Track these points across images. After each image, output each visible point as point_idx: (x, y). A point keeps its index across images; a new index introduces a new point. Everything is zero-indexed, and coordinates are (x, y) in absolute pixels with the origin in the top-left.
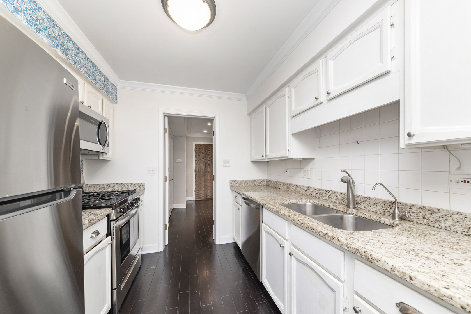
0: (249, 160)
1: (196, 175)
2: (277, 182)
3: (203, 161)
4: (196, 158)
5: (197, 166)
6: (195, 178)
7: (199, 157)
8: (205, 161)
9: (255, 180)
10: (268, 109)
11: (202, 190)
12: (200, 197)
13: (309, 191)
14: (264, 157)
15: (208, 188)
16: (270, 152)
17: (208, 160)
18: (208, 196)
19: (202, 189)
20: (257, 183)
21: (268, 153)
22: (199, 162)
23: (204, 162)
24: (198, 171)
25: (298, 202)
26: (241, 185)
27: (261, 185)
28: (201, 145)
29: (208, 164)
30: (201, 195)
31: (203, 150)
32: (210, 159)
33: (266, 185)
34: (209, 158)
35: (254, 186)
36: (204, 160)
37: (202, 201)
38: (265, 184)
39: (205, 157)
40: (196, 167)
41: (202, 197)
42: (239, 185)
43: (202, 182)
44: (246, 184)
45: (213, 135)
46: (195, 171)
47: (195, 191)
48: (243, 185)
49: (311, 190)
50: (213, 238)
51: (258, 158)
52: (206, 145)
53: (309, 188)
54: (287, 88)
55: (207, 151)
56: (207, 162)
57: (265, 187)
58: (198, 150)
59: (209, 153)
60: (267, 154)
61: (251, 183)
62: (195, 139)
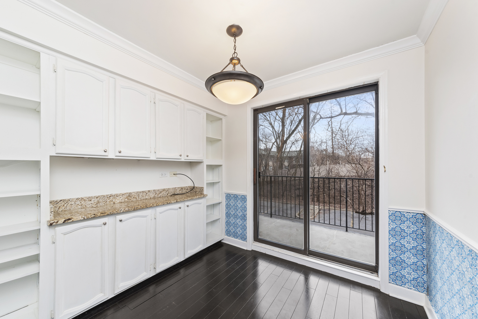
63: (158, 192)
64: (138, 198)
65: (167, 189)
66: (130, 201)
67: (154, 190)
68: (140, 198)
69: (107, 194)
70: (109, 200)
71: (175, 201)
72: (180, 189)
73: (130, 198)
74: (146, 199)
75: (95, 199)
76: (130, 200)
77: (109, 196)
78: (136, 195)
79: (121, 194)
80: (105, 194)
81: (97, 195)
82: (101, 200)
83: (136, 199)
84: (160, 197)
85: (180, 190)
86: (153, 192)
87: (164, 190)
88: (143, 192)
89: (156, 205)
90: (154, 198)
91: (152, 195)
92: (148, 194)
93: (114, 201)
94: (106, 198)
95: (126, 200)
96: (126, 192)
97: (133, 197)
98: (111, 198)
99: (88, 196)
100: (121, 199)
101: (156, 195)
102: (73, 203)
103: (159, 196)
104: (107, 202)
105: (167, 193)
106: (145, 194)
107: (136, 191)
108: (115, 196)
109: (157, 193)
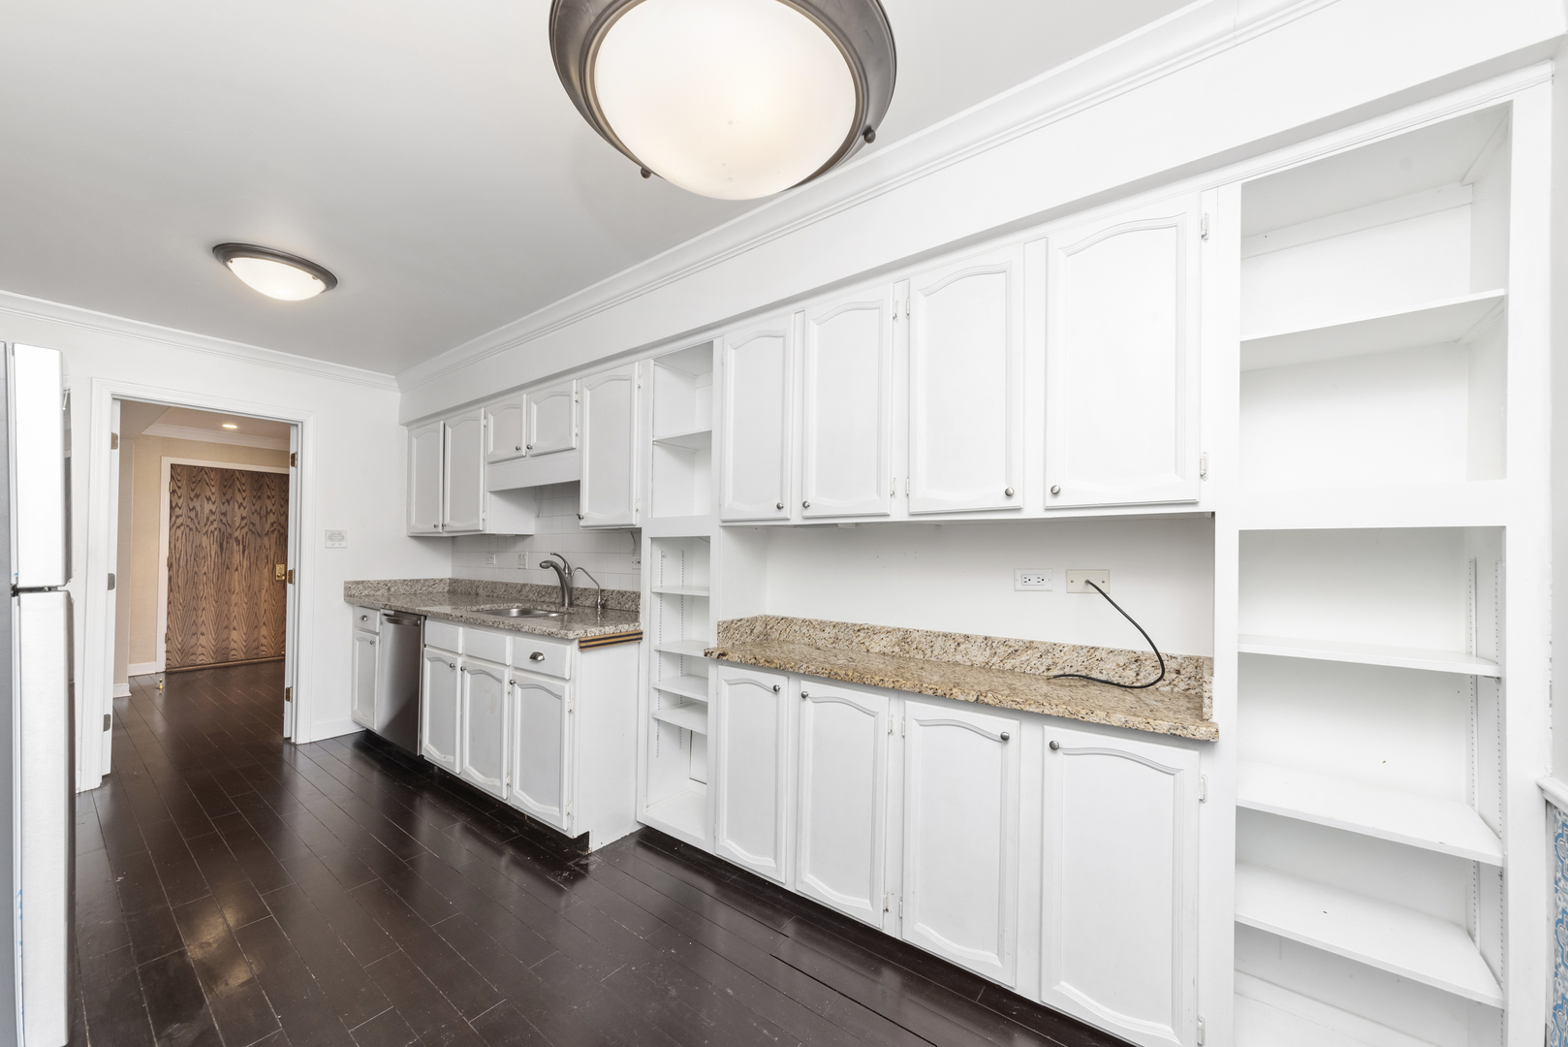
0: (404, 533)
1: (174, 580)
2: (472, 582)
3: (212, 528)
4: (177, 517)
5: (178, 544)
6: (170, 590)
7: (193, 514)
8: (222, 530)
9: (418, 581)
10: (449, 431)
11: (203, 634)
12: (193, 657)
13: (524, 592)
14: (440, 529)
15: (235, 623)
16: (451, 519)
17: (237, 524)
18: (233, 652)
19: (203, 629)
20: (423, 586)
21: (447, 520)
22: (191, 529)
23: (216, 533)
24: (182, 563)
25: (497, 607)
26: (379, 593)
27: (435, 591)
28: (202, 469)
29: (237, 540)
30: (200, 650)
31: (213, 490)
32: (245, 521)
33: (449, 592)
34: (243, 518)
35: (415, 594)
36: (215, 525)
37: (206, 672)
38: (447, 589)
39: (224, 514)
40: (172, 548)
41: (201, 657)
42: (372, 593)
43: (203, 604)
44: (393, 590)
45: (293, 464)
46: (170, 566)
47: (167, 639)
48: (383, 591)
49: (527, 589)
50: (286, 734)
51: (426, 528)
52: (227, 470)
53: (524, 585)
54: (483, 410)
55: (233, 493)
56: (229, 530)
57: (447, 595)
58: (185, 486)
59: (240, 500)
60: (445, 523)
61: (408, 588)
62: (168, 444)
63: (1003, 648)
64: (928, 652)
65: (1045, 643)
66: (908, 656)
67: (986, 638)
68: (935, 653)
69: (854, 622)
70: (856, 640)
71: (972, 698)
72: (1122, 660)
73: (906, 647)
74: (957, 664)
75: (831, 627)
76: (908, 652)
77: (856, 629)
78: (923, 640)
79: (884, 628)
80: (850, 621)
81: (836, 619)
82: (841, 635)
83: (925, 655)
84: (1012, 670)
85: (1125, 667)
86: (983, 646)
87: (1029, 646)
88: (945, 635)
89: (892, 685)
90: (986, 667)
91: (979, 657)
92: (962, 647)
93: (867, 644)
94: (851, 632)
95: (897, 649)
96: (897, 626)
97: (914, 646)
98: (862, 634)
99: (820, 618)
100: (883, 643)
101: (995, 660)
102: (797, 628)
103: (1008, 666)
104: (854, 644)
105: (1047, 661)
106: (953, 646)
107: (924, 627)
108: (871, 633)
109: (998, 651)
